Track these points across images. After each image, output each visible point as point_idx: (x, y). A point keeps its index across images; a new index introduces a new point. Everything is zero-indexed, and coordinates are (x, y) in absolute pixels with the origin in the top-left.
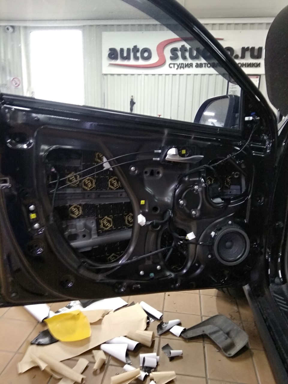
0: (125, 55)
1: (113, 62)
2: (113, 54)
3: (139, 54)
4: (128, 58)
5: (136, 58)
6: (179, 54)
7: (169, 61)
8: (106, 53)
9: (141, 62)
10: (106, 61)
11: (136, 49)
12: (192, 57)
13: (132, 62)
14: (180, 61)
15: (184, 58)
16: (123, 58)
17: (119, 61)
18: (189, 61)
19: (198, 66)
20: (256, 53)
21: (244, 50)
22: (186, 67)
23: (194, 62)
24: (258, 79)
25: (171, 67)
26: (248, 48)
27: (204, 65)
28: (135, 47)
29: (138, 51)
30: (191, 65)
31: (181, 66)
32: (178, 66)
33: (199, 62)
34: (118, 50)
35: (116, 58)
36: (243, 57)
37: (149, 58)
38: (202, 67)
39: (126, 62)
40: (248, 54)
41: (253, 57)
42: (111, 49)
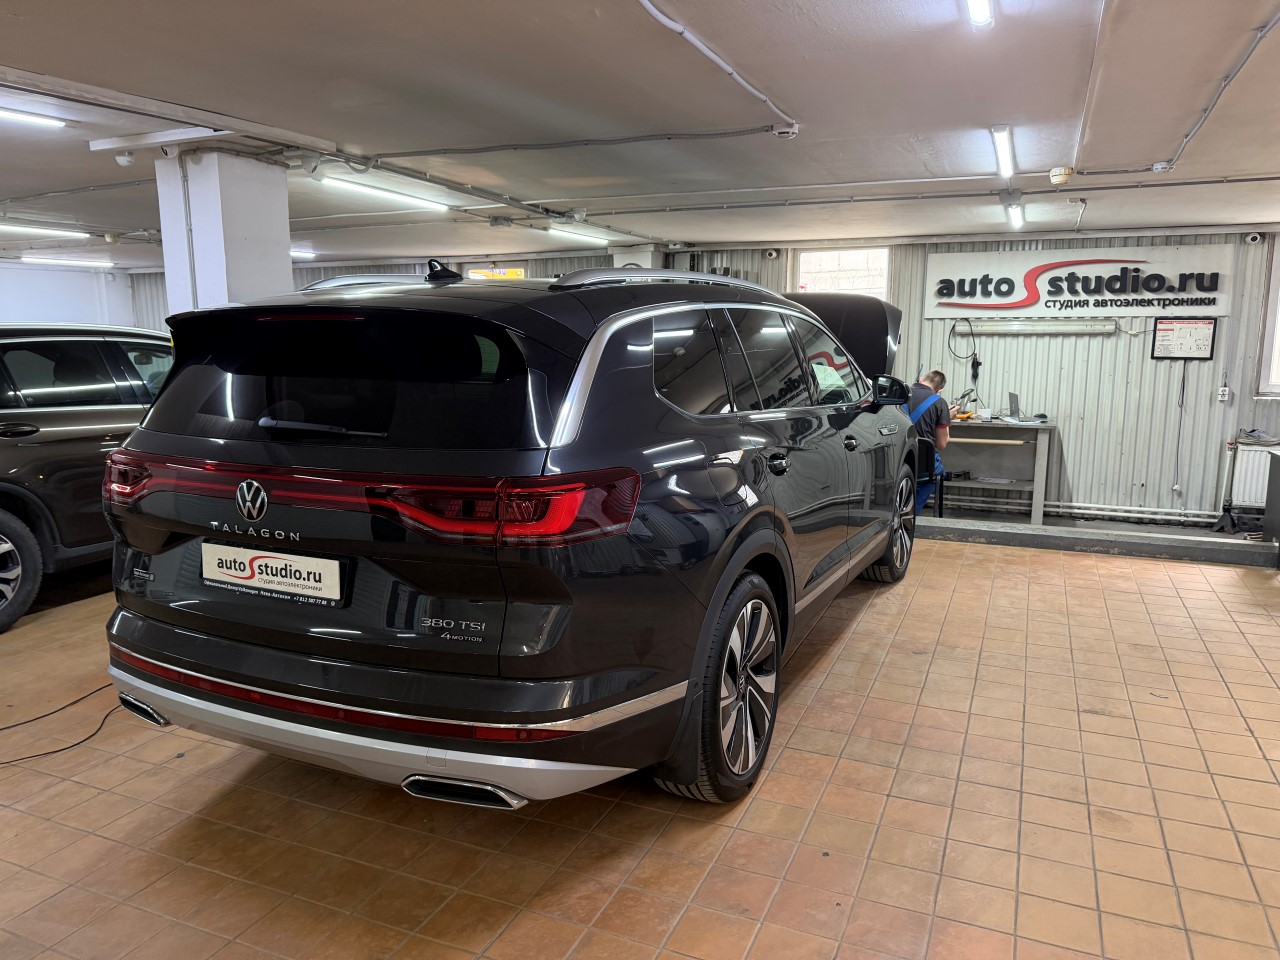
0: (967, 288)
1: (945, 300)
2: (946, 288)
3: (991, 288)
5: (986, 294)
6: (1064, 285)
7: (1044, 297)
8: (932, 287)
9: (994, 300)
10: (932, 299)
11: (986, 280)
13: (979, 299)
14: (1066, 296)
15: (1073, 291)
16: (963, 294)
17: (955, 299)
18: (1083, 297)
19: (1097, 304)
20: (1206, 283)
21: (1184, 279)
22: (1076, 306)
23: (1092, 299)
24: (1212, 326)
25: (1049, 307)
26: (1191, 275)
27: (1109, 303)
28: (986, 277)
29: (991, 281)
30: (1086, 303)
31: (1068, 305)
32: (1062, 305)
33: (1100, 298)
34: (956, 280)
35: (950, 294)
36: (1182, 288)
37: (1010, 292)
38: (1106, 305)
39: (968, 300)
40: (1193, 284)
41: (1201, 288)
42: (942, 282)
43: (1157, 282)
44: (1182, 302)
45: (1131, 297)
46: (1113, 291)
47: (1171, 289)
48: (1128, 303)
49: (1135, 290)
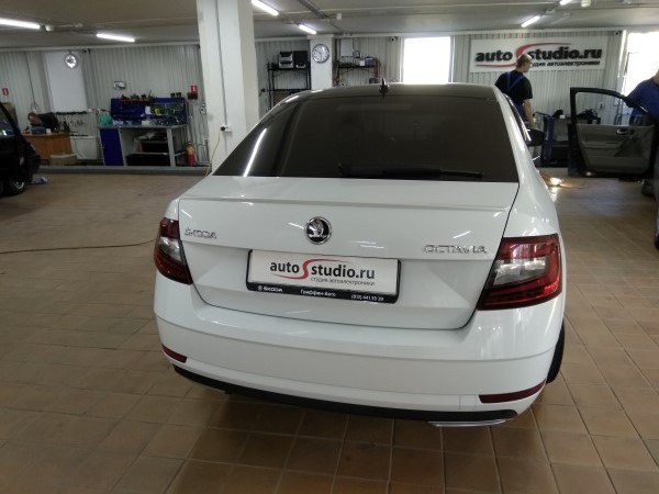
0: (490, 57)
1: (479, 63)
2: (481, 57)
3: (501, 57)
4: (493, 59)
5: (499, 59)
6: (535, 55)
8: (474, 56)
9: (501, 63)
10: (473, 63)
11: (499, 53)
12: (544, 58)
13: (495, 62)
14: (535, 61)
15: (538, 58)
16: (488, 60)
17: (485, 63)
18: (542, 61)
20: (596, 54)
21: (587, 52)
22: (539, 65)
23: (547, 62)
26: (590, 50)
27: (554, 64)
28: (499, 51)
29: (501, 54)
30: (543, 64)
31: (536, 65)
32: (533, 65)
33: (550, 62)
35: (482, 60)
36: (586, 56)
37: (510, 58)
39: (490, 63)
41: (594, 56)
42: (478, 54)
43: (575, 54)
44: (585, 63)
45: (564, 61)
46: (556, 58)
47: (581, 57)
48: (562, 64)
49: (566, 58)
